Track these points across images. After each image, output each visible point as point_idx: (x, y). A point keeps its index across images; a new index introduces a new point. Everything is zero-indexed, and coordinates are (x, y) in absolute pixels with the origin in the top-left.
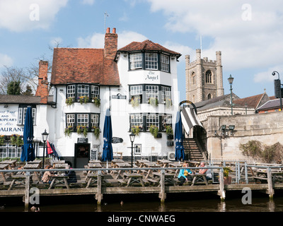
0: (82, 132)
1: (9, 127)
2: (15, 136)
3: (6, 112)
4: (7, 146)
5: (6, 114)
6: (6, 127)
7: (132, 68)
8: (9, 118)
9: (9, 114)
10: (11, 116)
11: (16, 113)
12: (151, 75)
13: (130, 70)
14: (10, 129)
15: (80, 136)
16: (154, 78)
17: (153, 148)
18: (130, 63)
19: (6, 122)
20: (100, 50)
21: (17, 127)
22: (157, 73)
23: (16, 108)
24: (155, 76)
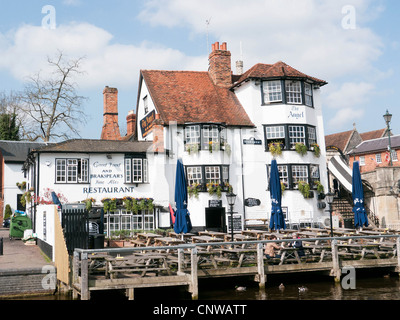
0: (215, 191)
1: (114, 186)
2: (129, 199)
3: (108, 165)
4: (120, 213)
5: (108, 167)
6: (110, 186)
7: (267, 101)
8: (112, 174)
9: (112, 168)
10: (114, 171)
11: (122, 167)
12: (294, 112)
13: (263, 104)
14: (116, 190)
15: (211, 198)
16: (299, 115)
17: (303, 212)
18: (263, 95)
19: (109, 179)
20: (204, 73)
21: (124, 186)
22: (302, 109)
23: (120, 160)
24: (299, 112)
